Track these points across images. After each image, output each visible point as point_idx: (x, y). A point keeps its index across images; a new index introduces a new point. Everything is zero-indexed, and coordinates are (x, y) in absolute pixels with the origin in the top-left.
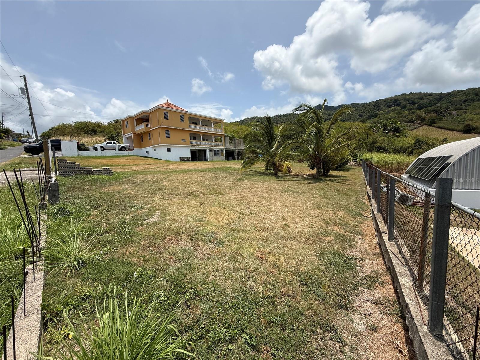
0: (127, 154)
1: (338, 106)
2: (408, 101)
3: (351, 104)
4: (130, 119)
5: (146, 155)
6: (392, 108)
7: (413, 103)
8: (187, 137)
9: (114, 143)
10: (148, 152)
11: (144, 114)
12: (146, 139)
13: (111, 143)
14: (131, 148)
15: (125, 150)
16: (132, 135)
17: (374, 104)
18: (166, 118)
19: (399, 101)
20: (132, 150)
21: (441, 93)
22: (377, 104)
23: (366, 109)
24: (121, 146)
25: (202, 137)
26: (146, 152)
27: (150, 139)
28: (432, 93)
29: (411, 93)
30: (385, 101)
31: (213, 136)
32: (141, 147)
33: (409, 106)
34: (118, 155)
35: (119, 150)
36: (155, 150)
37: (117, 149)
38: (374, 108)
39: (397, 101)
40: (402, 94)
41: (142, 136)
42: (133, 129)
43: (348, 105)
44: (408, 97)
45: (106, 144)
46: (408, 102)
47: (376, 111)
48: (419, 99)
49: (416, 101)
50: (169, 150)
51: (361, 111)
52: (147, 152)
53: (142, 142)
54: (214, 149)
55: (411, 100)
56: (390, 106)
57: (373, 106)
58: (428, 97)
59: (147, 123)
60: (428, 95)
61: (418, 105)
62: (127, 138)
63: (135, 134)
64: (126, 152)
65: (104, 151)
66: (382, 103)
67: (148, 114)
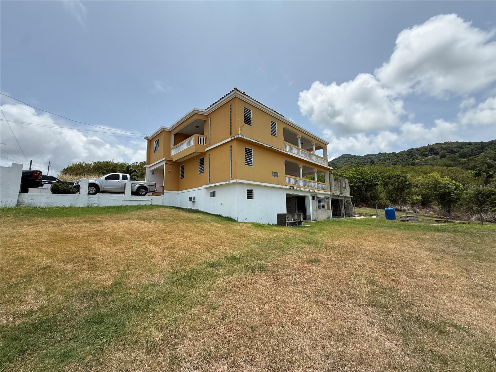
0: (149, 203)
1: (365, 156)
2: (447, 150)
3: (379, 154)
4: (163, 133)
5: (189, 205)
6: (429, 157)
7: (452, 152)
8: (280, 167)
9: (125, 178)
10: (194, 198)
11: (195, 118)
12: (192, 171)
13: (117, 178)
14: (158, 189)
15: (145, 195)
16: (164, 163)
17: (407, 153)
18: (248, 121)
19: (436, 150)
20: (159, 194)
21: (482, 142)
22: (410, 153)
23: (399, 158)
24: (138, 186)
25: (301, 170)
26: (190, 199)
27: (202, 171)
28: (471, 142)
29: (446, 143)
30: (419, 150)
31: (316, 170)
32: (178, 188)
33: (449, 155)
34: (129, 204)
35: (134, 193)
36: (213, 194)
37: (128, 191)
38: (408, 157)
39: (433, 150)
40: (436, 143)
41: (183, 167)
42: (168, 150)
43: (376, 154)
44: (444, 146)
45: (106, 179)
46: (447, 152)
47: (411, 159)
48: (458, 148)
49: (455, 150)
50: (250, 195)
51: (393, 160)
52: (192, 199)
53: (183, 177)
54: (319, 196)
55: (449, 149)
56: (426, 155)
57: (406, 155)
58: (467, 146)
59: (200, 136)
60: (467, 145)
61: (459, 154)
62: (153, 172)
63: (169, 162)
64: (146, 198)
65: (98, 195)
66: (417, 152)
67: (203, 119)
